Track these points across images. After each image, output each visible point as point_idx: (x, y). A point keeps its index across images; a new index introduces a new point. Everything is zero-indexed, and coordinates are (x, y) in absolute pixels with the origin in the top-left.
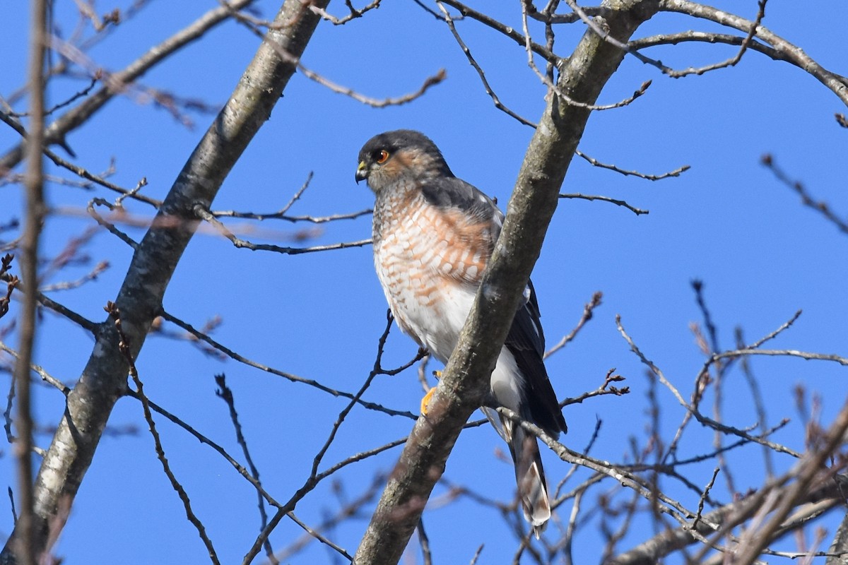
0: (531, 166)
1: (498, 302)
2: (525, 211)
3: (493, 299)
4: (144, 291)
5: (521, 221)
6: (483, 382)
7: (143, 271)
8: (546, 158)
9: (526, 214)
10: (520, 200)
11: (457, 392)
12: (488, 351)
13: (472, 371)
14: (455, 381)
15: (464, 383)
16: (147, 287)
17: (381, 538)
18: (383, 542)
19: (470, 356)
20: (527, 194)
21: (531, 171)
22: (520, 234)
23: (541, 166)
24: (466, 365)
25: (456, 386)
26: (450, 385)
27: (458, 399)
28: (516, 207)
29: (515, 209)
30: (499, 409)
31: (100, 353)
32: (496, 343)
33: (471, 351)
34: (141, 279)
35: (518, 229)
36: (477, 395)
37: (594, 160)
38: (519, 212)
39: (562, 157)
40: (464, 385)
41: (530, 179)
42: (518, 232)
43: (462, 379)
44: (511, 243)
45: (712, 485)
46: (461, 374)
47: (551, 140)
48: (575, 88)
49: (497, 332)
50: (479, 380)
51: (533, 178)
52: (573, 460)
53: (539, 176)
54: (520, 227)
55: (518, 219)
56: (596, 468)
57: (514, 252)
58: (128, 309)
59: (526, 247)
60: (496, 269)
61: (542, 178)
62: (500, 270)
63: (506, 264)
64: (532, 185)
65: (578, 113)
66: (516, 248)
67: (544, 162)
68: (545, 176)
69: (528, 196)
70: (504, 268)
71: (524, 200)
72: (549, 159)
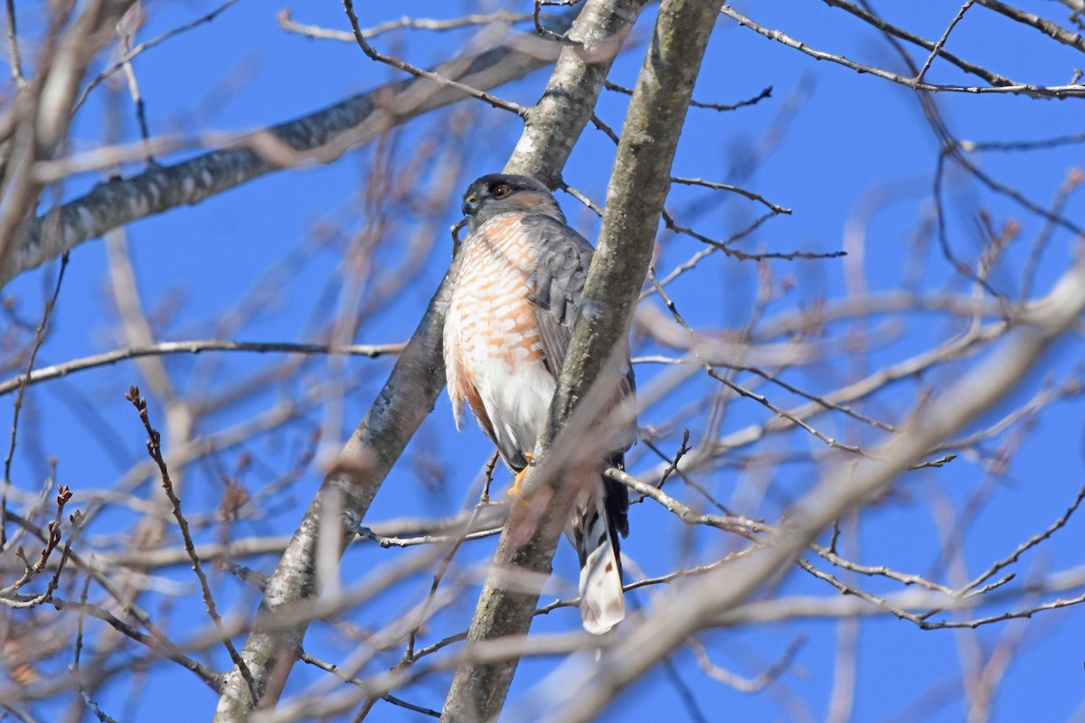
0: (631, 127)
1: (601, 322)
2: (627, 191)
3: (594, 317)
5: (623, 206)
8: (648, 113)
9: (628, 195)
10: (621, 177)
18: (477, 675)
19: (569, 401)
20: (628, 167)
21: (632, 134)
22: (623, 224)
23: (643, 126)
24: (566, 414)
28: (617, 188)
29: (615, 190)
33: (571, 393)
35: (620, 216)
38: (620, 193)
39: (669, 112)
41: (632, 146)
42: (620, 221)
44: (612, 237)
47: (653, 89)
48: (679, 13)
51: (634, 142)
53: (642, 140)
54: (623, 214)
55: (619, 203)
57: (617, 250)
59: (631, 242)
60: (597, 277)
61: (646, 142)
62: (601, 277)
63: (607, 267)
64: (634, 153)
65: (685, 47)
66: (618, 244)
67: (647, 119)
68: (649, 138)
69: (629, 170)
70: (606, 274)
71: (626, 176)
72: (653, 114)
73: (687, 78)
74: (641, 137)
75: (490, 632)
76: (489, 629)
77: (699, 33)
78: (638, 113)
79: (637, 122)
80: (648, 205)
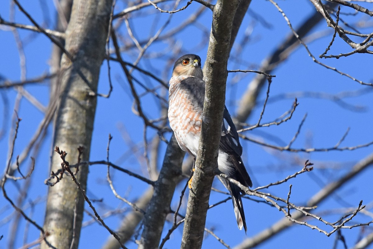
0: (209, 57)
1: (209, 124)
2: (211, 79)
3: (207, 123)
4: (170, 164)
5: (211, 84)
6: (212, 163)
7: (170, 155)
9: (212, 81)
10: (208, 74)
11: (201, 169)
12: (211, 148)
13: (206, 158)
14: (200, 164)
15: (203, 164)
16: (172, 162)
17: (187, 243)
18: (188, 245)
19: (203, 151)
20: (210, 71)
21: (210, 60)
22: (211, 90)
23: (213, 57)
24: (203, 156)
25: (201, 166)
26: (198, 166)
27: (203, 172)
29: (207, 79)
30: (221, 175)
31: (155, 195)
32: (214, 144)
33: (203, 149)
34: (169, 158)
35: (210, 88)
36: (211, 170)
37: (361, 82)
38: (209, 80)
39: (221, 51)
40: (204, 165)
41: (210, 64)
43: (203, 162)
44: (208, 95)
45: (290, 193)
46: (202, 160)
47: (214, 44)
48: (219, 18)
49: (212, 138)
50: (210, 162)
52: (251, 194)
53: (213, 62)
55: (209, 83)
56: (258, 196)
57: (211, 99)
58: (165, 172)
59: (215, 96)
60: (206, 109)
61: (214, 62)
62: (207, 109)
63: (209, 105)
64: (211, 66)
65: (223, 29)
66: (211, 97)
67: (214, 55)
68: (215, 61)
69: (211, 72)
70: (209, 107)
71: (210, 74)
72: (215, 53)
73: (226, 40)
74: (213, 61)
75: (190, 230)
76: (189, 229)
77: (227, 24)
78: (210, 53)
79: (211, 56)
80: (220, 83)
